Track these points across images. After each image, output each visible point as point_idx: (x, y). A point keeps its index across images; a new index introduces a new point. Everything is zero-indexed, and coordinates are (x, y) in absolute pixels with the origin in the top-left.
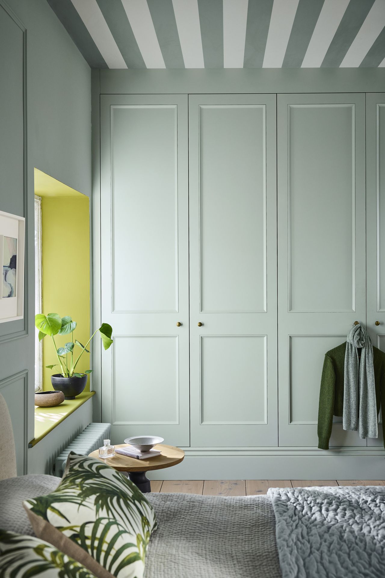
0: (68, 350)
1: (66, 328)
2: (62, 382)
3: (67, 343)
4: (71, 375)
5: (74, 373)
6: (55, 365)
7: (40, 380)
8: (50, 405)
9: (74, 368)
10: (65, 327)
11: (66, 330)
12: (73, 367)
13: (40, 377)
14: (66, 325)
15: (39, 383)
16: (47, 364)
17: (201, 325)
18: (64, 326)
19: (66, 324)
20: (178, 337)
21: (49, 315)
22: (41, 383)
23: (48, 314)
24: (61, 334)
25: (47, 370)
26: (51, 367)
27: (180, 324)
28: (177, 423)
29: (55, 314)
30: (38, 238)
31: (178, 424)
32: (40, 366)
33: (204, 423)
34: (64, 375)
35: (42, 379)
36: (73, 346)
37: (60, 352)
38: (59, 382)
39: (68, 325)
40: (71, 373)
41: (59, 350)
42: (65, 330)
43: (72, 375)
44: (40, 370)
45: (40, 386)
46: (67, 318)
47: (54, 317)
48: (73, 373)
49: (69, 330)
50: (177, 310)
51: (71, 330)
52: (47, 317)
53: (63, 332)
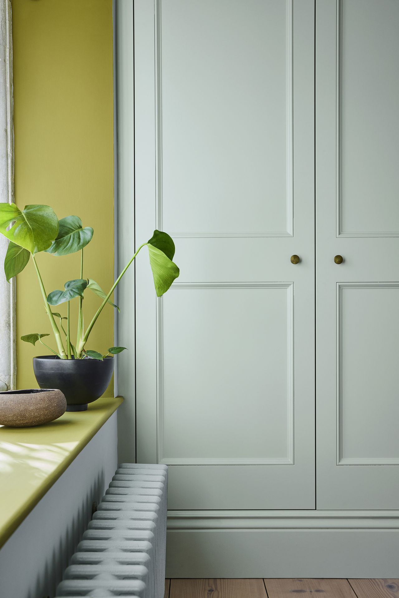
0: (72, 293)
1: (67, 241)
2: (58, 369)
3: (71, 282)
4: (77, 357)
5: (85, 351)
6: (42, 336)
7: (10, 370)
8: (32, 423)
9: (86, 339)
10: (65, 238)
11: (70, 244)
12: (84, 337)
13: (10, 364)
14: (69, 235)
15: (7, 377)
16: (25, 331)
17: (340, 260)
18: (65, 236)
19: (67, 233)
20: (292, 285)
21: (29, 207)
22: (12, 377)
23: (26, 207)
24: (56, 255)
25: (25, 346)
26: (33, 338)
27: (296, 260)
28: (290, 460)
29: (41, 207)
30: (5, 61)
31: (292, 462)
32: (10, 340)
33: (344, 461)
34: (62, 355)
35: (14, 368)
36: (84, 285)
37: (55, 299)
38: (52, 369)
39: (74, 235)
40: (78, 350)
41: (52, 295)
42: (65, 244)
43: (81, 355)
44: (9, 347)
45: (9, 382)
46: (70, 219)
47: (40, 213)
48: (83, 350)
49: (75, 245)
50: (289, 231)
51: (81, 244)
52: (23, 212)
53: (61, 248)
